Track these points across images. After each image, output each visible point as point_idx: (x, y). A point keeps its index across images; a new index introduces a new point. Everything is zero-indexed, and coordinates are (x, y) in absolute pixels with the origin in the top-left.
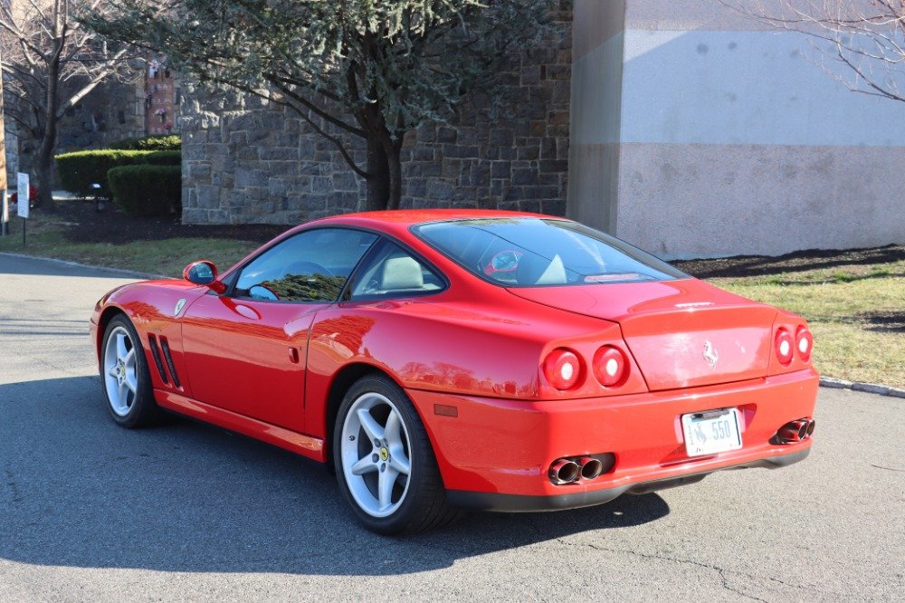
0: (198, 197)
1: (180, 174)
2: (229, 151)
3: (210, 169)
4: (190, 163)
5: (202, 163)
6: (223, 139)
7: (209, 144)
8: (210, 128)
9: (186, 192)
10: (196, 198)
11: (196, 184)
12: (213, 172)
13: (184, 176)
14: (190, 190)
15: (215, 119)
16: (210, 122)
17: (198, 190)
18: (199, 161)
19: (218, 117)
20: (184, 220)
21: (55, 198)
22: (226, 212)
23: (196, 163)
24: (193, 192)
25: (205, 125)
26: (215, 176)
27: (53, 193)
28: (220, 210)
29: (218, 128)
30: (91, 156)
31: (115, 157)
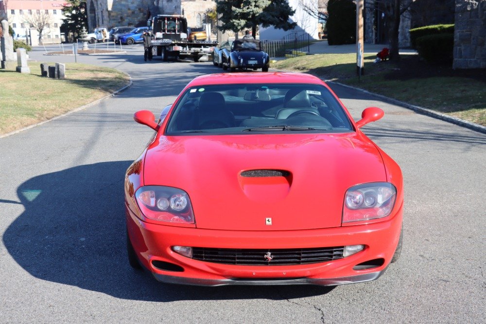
0: (463, 52)
1: (453, 39)
2: (482, 23)
3: (471, 35)
4: (459, 32)
5: (466, 31)
6: (480, 16)
7: (471, 20)
8: (472, 9)
9: (456, 49)
10: (461, 53)
11: (462, 44)
12: (472, 37)
13: (455, 40)
14: (458, 48)
15: (476, 4)
16: (472, 6)
17: (463, 48)
18: (465, 31)
19: (477, 3)
20: (454, 66)
21: (400, 53)
22: (479, 61)
23: (463, 32)
24: (460, 49)
25: (469, 9)
26: (473, 39)
27: (399, 50)
28: (475, 59)
29: (477, 9)
30: (427, 29)
31: (439, 29)
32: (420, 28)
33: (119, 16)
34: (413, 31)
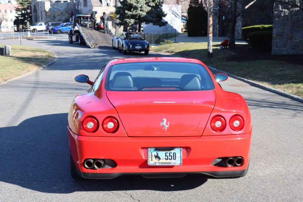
0: (278, 44)
1: (272, 35)
2: (291, 25)
3: (284, 32)
4: (276, 30)
5: (281, 30)
6: (289, 20)
7: (284, 22)
8: (285, 16)
9: (274, 41)
10: (277, 44)
11: (278, 38)
12: (285, 33)
13: (273, 35)
14: (275, 40)
15: (287, 12)
16: (285, 13)
17: (278, 41)
18: (279, 29)
19: (288, 11)
20: (273, 52)
22: (289, 50)
23: (278, 30)
24: (276, 41)
25: (282, 15)
26: (285, 35)
28: (287, 49)
29: (288, 16)
30: (253, 28)
31: (261, 28)
32: (248, 27)
33: (53, 15)
34: (244, 29)
